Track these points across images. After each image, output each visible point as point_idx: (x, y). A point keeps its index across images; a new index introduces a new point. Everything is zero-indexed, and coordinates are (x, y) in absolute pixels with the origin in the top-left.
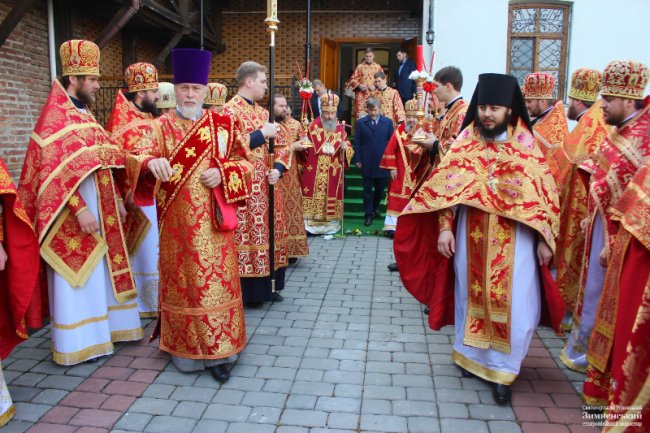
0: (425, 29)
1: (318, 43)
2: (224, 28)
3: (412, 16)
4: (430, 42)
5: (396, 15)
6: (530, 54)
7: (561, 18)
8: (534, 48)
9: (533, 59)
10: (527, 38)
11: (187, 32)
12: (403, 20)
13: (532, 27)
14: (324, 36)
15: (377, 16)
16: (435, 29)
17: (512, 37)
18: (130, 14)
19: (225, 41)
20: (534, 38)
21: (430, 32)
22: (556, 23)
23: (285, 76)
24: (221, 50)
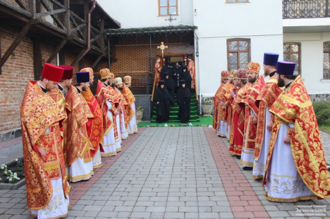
0: (196, 51)
1: (154, 56)
2: (116, 52)
3: (191, 45)
4: (197, 56)
5: (184, 44)
6: (236, 58)
7: (247, 44)
8: (238, 56)
9: (238, 60)
10: (235, 52)
11: (104, 55)
12: (187, 46)
13: (236, 48)
14: (156, 54)
15: (177, 45)
16: (199, 51)
17: (229, 52)
18: (87, 51)
19: (117, 57)
20: (237, 52)
21: (197, 52)
22: (245, 46)
23: (143, 72)
24: (115, 60)
